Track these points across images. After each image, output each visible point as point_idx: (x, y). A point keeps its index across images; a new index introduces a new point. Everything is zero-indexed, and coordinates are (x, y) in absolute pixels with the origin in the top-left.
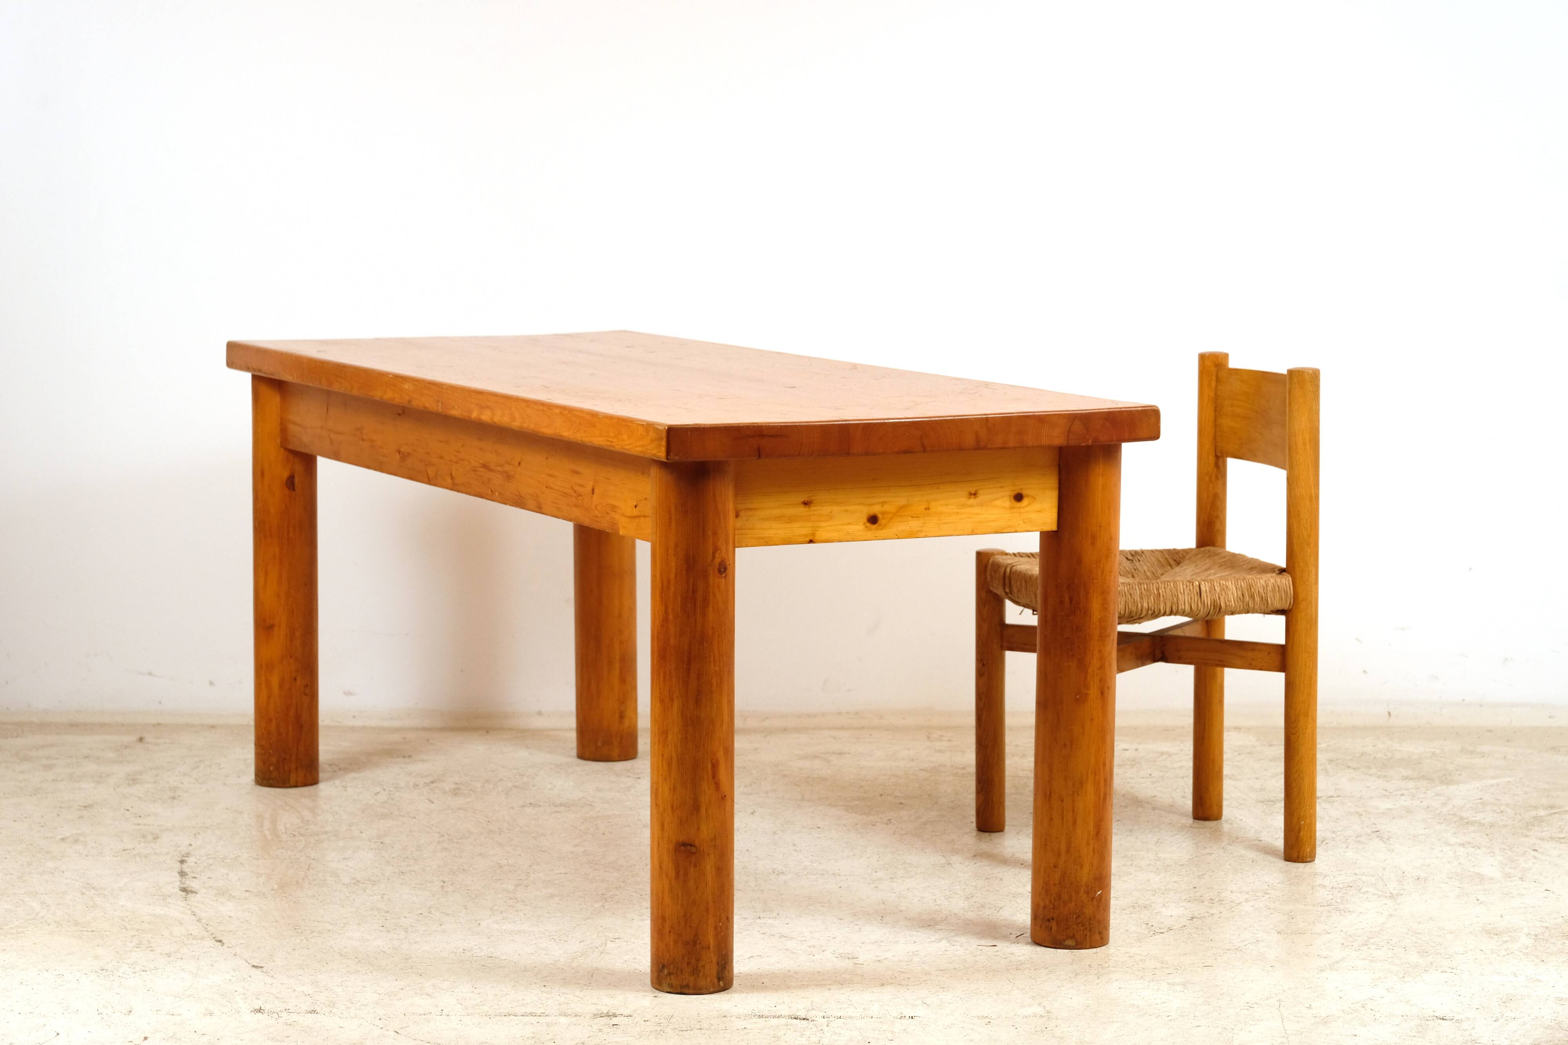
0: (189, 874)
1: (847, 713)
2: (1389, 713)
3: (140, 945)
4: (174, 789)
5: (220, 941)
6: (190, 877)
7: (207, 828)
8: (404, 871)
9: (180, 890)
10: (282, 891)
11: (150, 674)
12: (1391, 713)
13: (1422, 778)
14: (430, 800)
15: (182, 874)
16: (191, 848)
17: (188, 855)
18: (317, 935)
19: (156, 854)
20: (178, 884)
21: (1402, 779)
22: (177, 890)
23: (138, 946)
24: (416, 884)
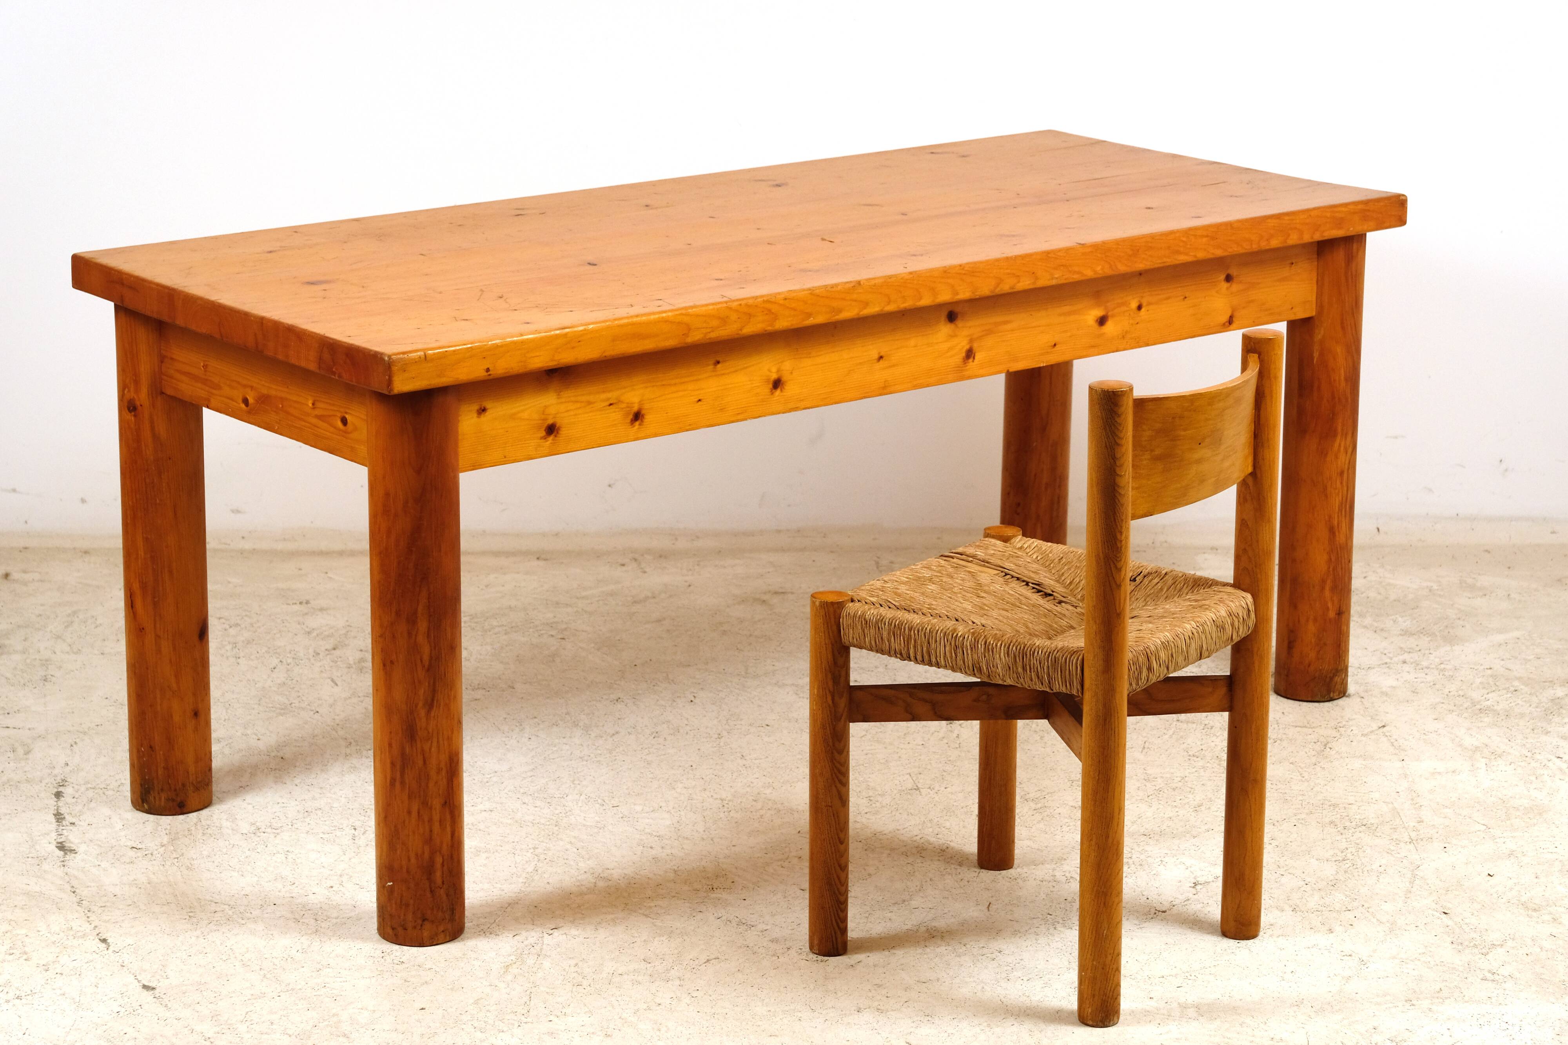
0: (67, 817)
1: (788, 530)
2: (1378, 529)
3: (13, 949)
4: (46, 663)
5: (104, 941)
6: (68, 824)
7: (85, 733)
8: (310, 810)
9: (57, 847)
10: (172, 848)
11: (14, 490)
12: (1380, 529)
13: (1422, 632)
14: (333, 680)
15: (59, 817)
16: (68, 769)
17: (63, 783)
18: (215, 928)
19: (28, 781)
20: (54, 835)
21: (1401, 635)
22: (53, 847)
23: (11, 951)
24: (324, 833)
